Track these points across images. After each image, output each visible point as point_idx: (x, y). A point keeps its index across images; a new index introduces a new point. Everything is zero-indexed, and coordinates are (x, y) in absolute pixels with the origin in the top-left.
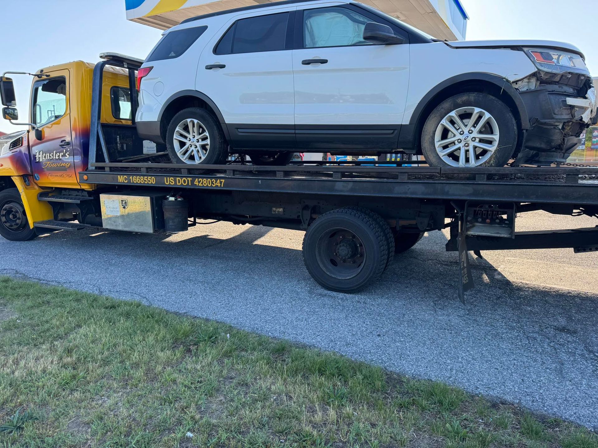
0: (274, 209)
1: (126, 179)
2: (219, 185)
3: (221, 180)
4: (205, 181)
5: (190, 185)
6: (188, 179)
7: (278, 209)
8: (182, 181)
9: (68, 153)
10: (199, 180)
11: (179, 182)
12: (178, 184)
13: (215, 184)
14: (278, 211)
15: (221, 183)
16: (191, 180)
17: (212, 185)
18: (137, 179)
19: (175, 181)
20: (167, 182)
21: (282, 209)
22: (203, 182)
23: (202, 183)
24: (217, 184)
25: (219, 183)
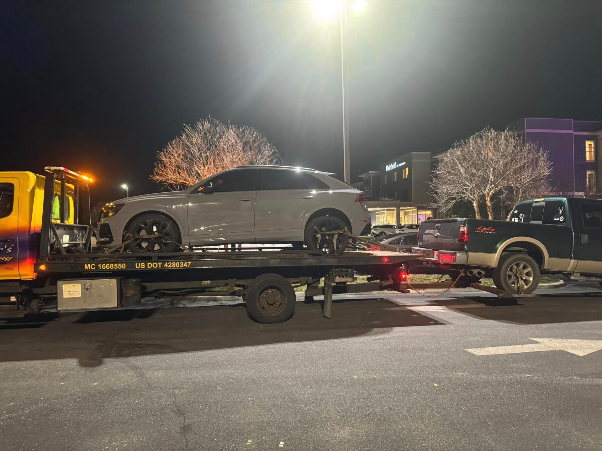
0: (204, 281)
1: (93, 267)
2: (186, 266)
3: (188, 262)
4: (174, 264)
5: (160, 267)
6: (158, 263)
7: (207, 281)
8: (152, 265)
9: (11, 248)
10: (169, 263)
11: (150, 265)
12: (148, 267)
13: (183, 265)
14: (207, 283)
15: (188, 264)
16: (161, 264)
17: (180, 266)
18: (107, 266)
19: (146, 266)
20: (138, 266)
21: (210, 281)
22: (172, 264)
23: (171, 266)
24: (184, 265)
25: (186, 264)
